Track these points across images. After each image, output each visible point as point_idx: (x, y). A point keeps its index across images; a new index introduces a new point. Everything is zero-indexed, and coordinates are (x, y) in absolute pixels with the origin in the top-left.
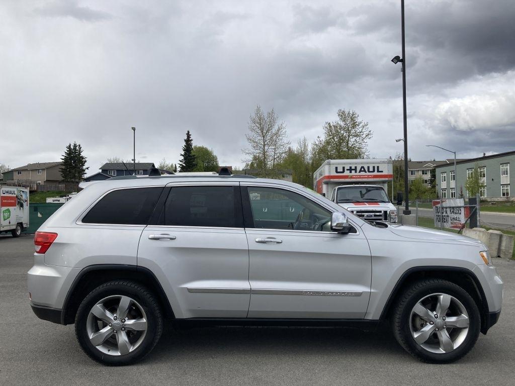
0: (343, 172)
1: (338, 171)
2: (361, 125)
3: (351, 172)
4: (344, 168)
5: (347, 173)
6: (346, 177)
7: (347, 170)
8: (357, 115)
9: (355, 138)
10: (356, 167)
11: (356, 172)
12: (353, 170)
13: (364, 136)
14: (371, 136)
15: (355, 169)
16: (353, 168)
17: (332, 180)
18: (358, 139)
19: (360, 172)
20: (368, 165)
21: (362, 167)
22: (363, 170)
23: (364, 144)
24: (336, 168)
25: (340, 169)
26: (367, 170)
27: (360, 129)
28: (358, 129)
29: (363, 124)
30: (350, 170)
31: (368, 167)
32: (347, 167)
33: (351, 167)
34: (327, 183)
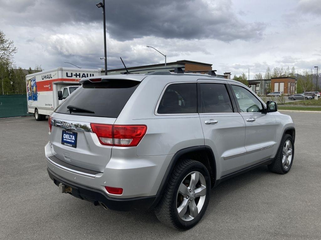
0: (72, 76)
1: (68, 75)
2: (8, 42)
3: (76, 77)
4: (72, 74)
5: (74, 77)
6: (74, 80)
7: (74, 75)
8: (4, 35)
9: (3, 51)
10: (80, 74)
11: (80, 77)
12: (78, 75)
13: (11, 50)
14: (16, 51)
15: (79, 75)
16: (78, 74)
17: (64, 82)
18: (6, 52)
19: (82, 77)
20: (87, 73)
21: (84, 74)
22: (84, 76)
23: (11, 56)
24: (67, 73)
25: (69, 75)
26: (86, 76)
27: (7, 46)
28: (6, 45)
29: (9, 41)
30: (76, 75)
31: (87, 74)
32: (74, 73)
33: (76, 74)
34: (56, 84)
